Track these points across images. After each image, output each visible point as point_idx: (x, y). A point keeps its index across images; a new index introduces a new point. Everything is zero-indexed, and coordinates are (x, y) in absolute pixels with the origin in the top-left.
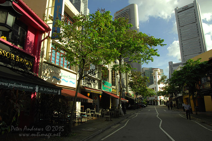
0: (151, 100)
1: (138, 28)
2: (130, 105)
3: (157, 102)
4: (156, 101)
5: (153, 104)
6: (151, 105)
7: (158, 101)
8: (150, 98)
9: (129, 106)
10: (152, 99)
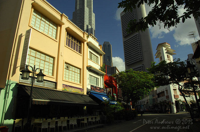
8: (159, 99)
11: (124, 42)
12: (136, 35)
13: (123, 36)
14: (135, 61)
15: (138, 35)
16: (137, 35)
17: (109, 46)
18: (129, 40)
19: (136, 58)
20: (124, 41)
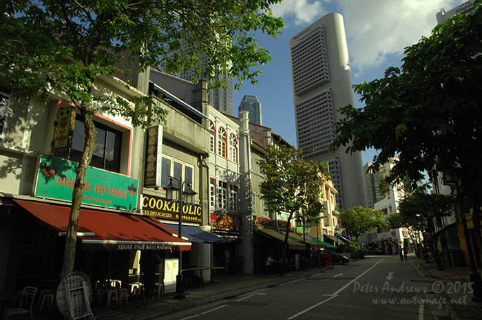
0: (382, 242)
1: (347, 68)
2: (269, 259)
3: (397, 245)
4: (394, 243)
5: (388, 250)
6: (383, 253)
7: (401, 242)
8: (379, 235)
9: (268, 264)
10: (385, 239)
11: (297, 107)
12: (325, 94)
13: (296, 92)
14: (321, 148)
15: (329, 93)
16: (327, 94)
17: (256, 105)
18: (310, 103)
19: (324, 143)
20: (298, 104)
